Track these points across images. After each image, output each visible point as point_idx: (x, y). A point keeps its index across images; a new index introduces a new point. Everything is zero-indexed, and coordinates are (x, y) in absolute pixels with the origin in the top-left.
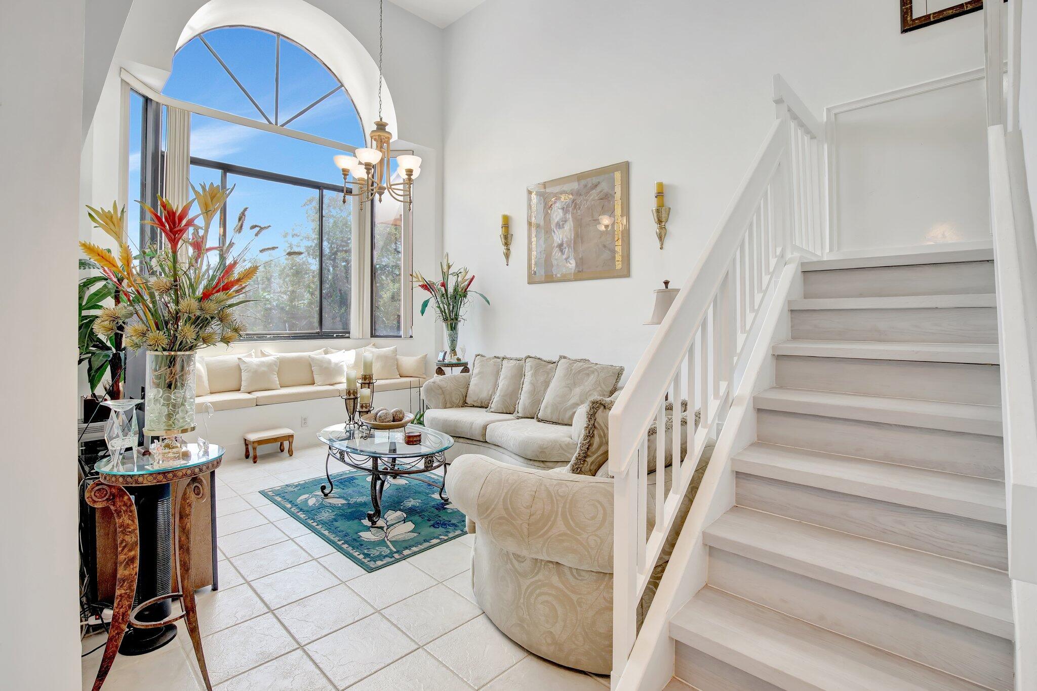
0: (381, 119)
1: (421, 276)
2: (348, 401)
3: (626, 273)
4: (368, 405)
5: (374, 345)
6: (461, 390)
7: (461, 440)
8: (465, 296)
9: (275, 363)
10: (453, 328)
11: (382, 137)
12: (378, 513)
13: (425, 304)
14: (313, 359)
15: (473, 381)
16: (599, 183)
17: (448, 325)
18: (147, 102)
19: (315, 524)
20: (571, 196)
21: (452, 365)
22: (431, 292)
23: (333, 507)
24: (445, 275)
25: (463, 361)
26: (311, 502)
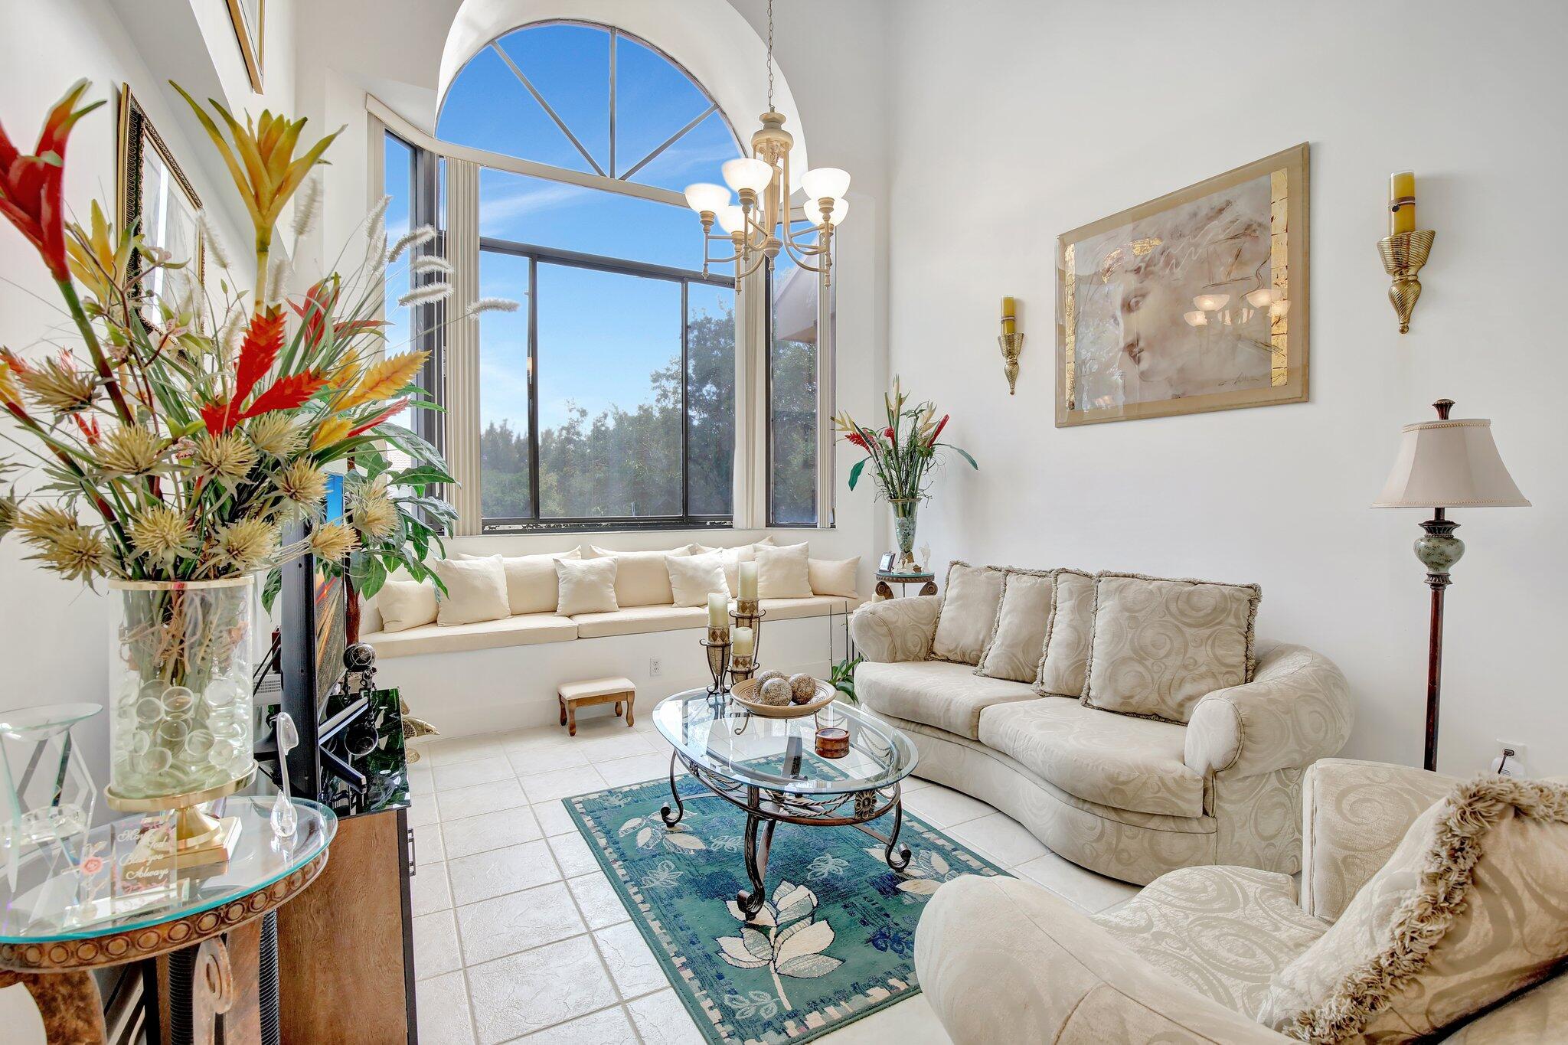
0: (772, 110)
1: (850, 421)
2: (712, 650)
3: (1304, 395)
4: (748, 659)
5: (771, 540)
6: (924, 627)
7: (927, 731)
8: (930, 454)
9: (610, 569)
10: (907, 511)
11: (775, 143)
12: (759, 896)
13: (857, 470)
14: (671, 563)
15: (947, 613)
16: (1228, 203)
17: (897, 506)
18: (416, 156)
19: (638, 898)
20: (1156, 242)
21: (903, 579)
22: (867, 448)
23: (679, 856)
24: (893, 416)
25: (924, 572)
26: (644, 838)
